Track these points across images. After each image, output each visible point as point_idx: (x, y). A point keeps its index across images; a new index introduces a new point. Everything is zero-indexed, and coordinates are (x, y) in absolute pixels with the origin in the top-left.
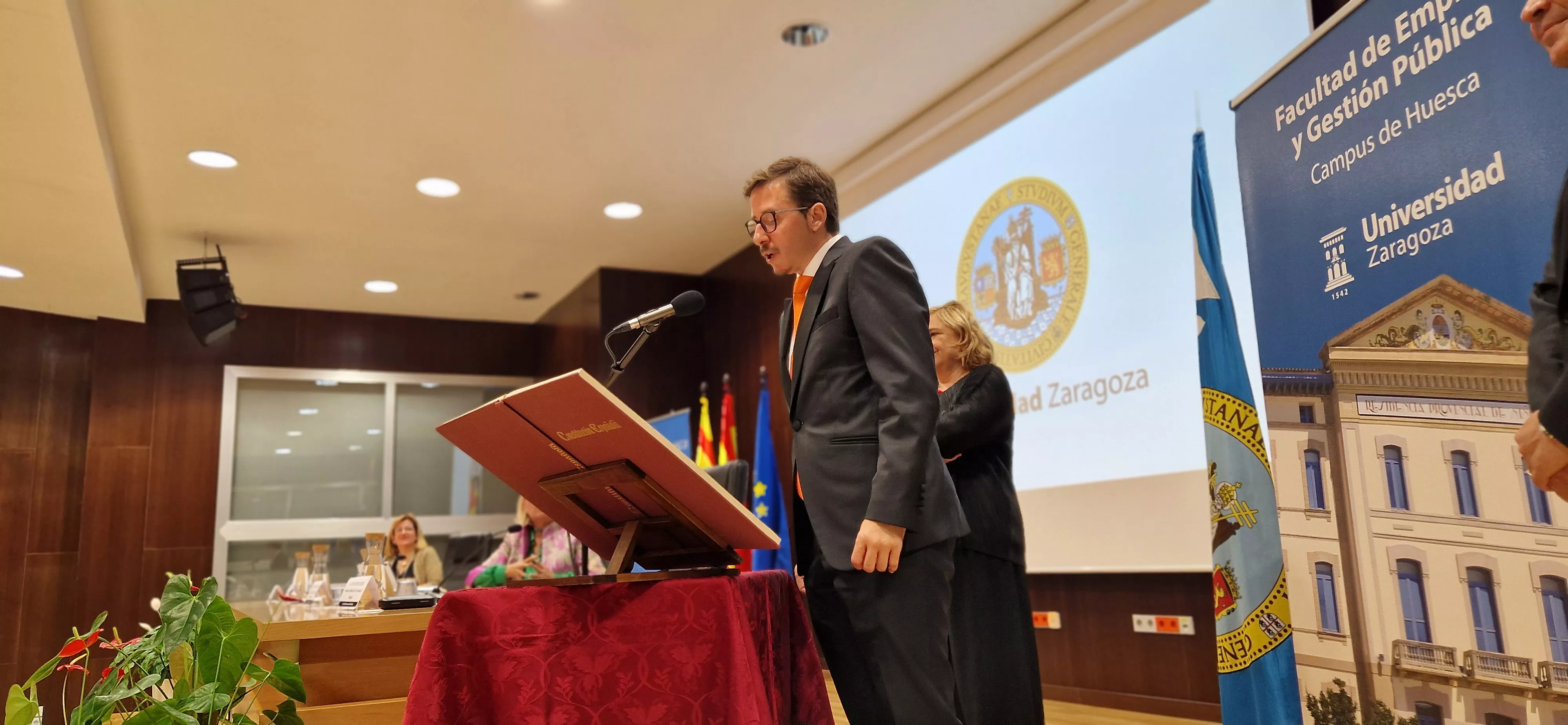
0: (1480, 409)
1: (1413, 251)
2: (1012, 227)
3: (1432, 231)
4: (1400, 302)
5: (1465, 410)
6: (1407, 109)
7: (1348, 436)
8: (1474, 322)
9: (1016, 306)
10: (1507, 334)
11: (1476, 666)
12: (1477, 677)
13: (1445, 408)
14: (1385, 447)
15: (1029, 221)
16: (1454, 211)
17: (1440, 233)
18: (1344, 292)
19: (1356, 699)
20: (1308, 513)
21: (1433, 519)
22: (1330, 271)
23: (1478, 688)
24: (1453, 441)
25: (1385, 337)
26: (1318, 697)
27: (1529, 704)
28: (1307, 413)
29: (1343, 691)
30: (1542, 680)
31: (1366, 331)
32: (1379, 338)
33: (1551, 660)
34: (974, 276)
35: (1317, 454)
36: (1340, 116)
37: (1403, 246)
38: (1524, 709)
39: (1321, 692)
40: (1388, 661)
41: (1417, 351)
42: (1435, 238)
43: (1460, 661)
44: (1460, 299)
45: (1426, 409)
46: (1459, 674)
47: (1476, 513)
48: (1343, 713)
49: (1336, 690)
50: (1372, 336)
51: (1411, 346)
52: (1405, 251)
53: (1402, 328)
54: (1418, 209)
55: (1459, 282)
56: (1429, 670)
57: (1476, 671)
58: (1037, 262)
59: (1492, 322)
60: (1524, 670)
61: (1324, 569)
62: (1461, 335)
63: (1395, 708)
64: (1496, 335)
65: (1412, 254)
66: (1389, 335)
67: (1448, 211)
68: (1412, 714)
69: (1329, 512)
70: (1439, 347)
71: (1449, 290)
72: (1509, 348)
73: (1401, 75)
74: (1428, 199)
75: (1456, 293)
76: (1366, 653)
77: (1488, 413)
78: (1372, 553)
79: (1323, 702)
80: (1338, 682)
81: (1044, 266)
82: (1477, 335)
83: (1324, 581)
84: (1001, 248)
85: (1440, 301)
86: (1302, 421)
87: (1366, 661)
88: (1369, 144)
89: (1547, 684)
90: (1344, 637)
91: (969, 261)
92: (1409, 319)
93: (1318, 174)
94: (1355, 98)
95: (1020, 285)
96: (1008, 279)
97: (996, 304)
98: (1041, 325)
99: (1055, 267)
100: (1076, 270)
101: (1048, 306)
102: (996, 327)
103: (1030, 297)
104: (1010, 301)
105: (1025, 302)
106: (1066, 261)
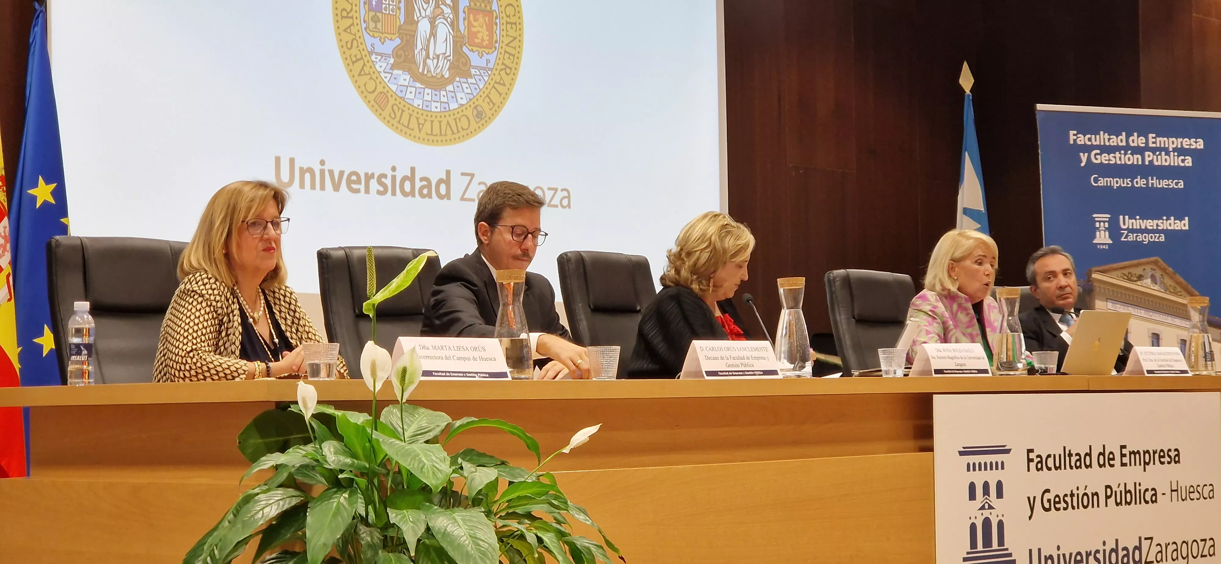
0: (1167, 317)
1: (1145, 241)
3: (1155, 237)
4: (1135, 262)
5: (1160, 316)
6: (1150, 178)
8: (1168, 281)
9: (428, 56)
10: (1180, 290)
13: (1151, 314)
16: (1165, 232)
17: (1159, 238)
18: (1106, 247)
22: (1098, 233)
24: (1153, 329)
25: (1126, 275)
31: (1116, 269)
32: (1123, 275)
37: (1140, 238)
41: (1142, 286)
42: (1156, 240)
44: (1164, 270)
45: (1143, 313)
50: (1119, 273)
51: (1139, 283)
52: (1141, 240)
53: (1135, 274)
54: (1150, 224)
55: (1164, 263)
58: (461, 15)
59: (1175, 283)
62: (1162, 285)
64: (1177, 289)
65: (1145, 243)
66: (1128, 275)
67: (1163, 231)
70: (1152, 287)
71: (1159, 264)
72: (1181, 296)
73: (1149, 161)
74: (1156, 222)
75: (1162, 267)
77: (1170, 319)
81: (470, 25)
82: (1169, 287)
85: (1155, 268)
88: (1129, 182)
92: (1138, 271)
93: (1096, 181)
94: (1123, 156)
95: (436, 32)
96: (419, 15)
97: (398, 41)
98: (459, 95)
99: (483, 34)
100: (509, 49)
101: (470, 76)
102: (396, 72)
103: (448, 54)
104: (419, 46)
105: (441, 56)
106: (498, 32)
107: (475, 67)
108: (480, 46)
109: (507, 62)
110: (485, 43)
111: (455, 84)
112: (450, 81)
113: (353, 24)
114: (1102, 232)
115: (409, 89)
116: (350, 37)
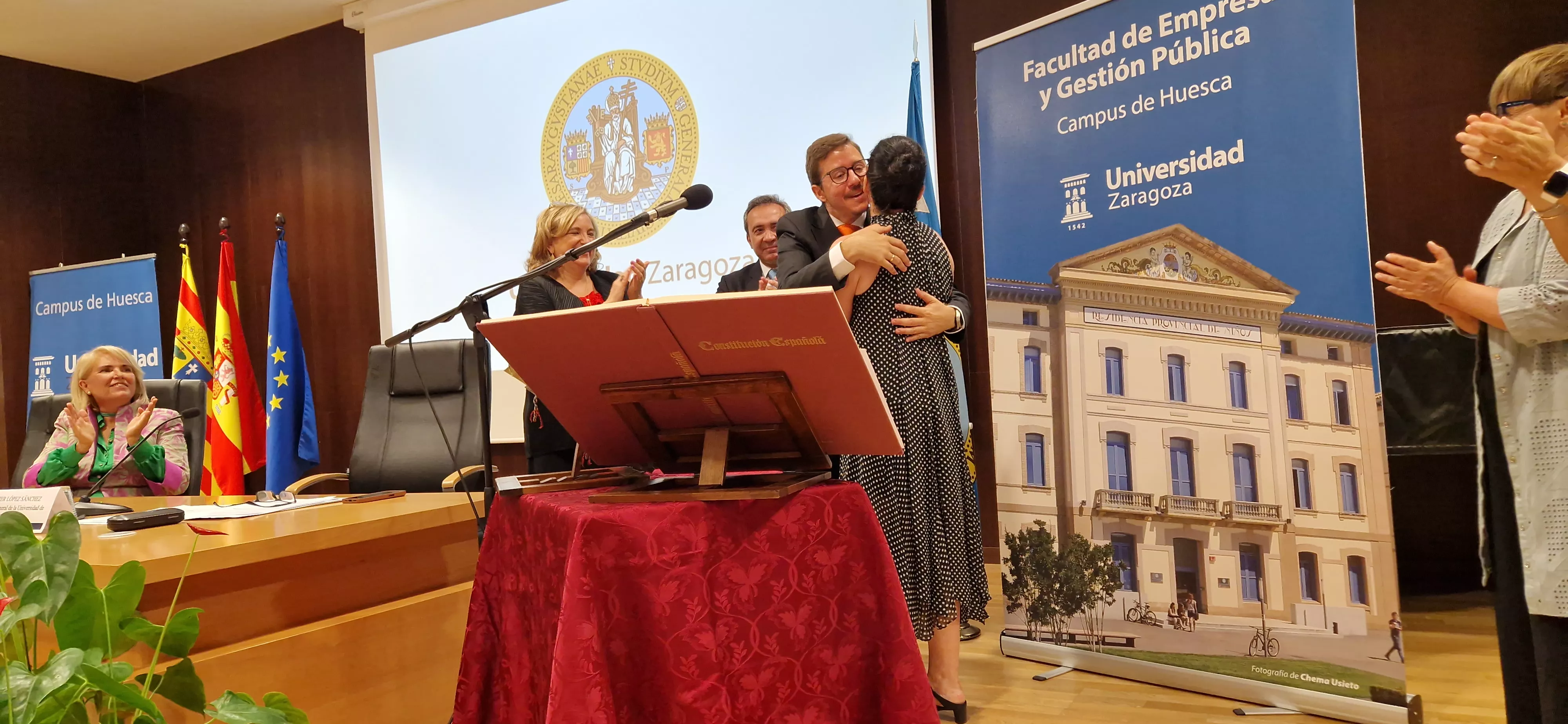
0: (1199, 325)
1: (1154, 202)
2: (613, 98)
3: (1173, 190)
4: (1135, 239)
5: (1185, 326)
6: (1162, 91)
7: (1072, 339)
8: (1200, 261)
9: (614, 180)
10: (1229, 274)
11: (1169, 506)
12: (1169, 514)
13: (1166, 323)
14: (1107, 349)
15: (633, 95)
16: (1195, 177)
17: (1180, 191)
18: (1081, 226)
19: (1055, 533)
20: (1021, 395)
21: (1145, 403)
22: (1068, 207)
23: (1170, 521)
24: (1171, 347)
25: (1118, 265)
26: (1017, 534)
27: (1212, 530)
28: (1030, 317)
29: (1042, 529)
30: (1226, 513)
31: (1099, 258)
32: (1111, 265)
33: (1234, 500)
34: (564, 143)
35: (1039, 351)
36: (1095, 83)
37: (1143, 198)
38: (1208, 534)
39: (1021, 531)
40: (1090, 505)
41: (1147, 278)
42: (1175, 195)
43: (1156, 502)
44: (1193, 244)
45: (1149, 323)
46: (1154, 512)
47: (1184, 399)
48: (1041, 544)
49: (1036, 528)
50: (1106, 263)
51: (1142, 274)
52: (1145, 201)
53: (1135, 261)
54: (1161, 171)
55: (1192, 230)
56: (1127, 510)
57: (1169, 509)
58: (641, 139)
59: (1217, 264)
60: (1211, 507)
61: (1035, 439)
62: (1188, 271)
63: (1092, 538)
64: (1220, 274)
65: (1151, 205)
66: (1122, 263)
67: (1189, 177)
68: (1108, 542)
69: (1045, 395)
70: (1167, 277)
71: (1182, 236)
72: (1230, 284)
73: (1159, 63)
74: (1173, 165)
75: (1188, 239)
76: (1069, 500)
77: (1205, 329)
78: (1085, 427)
79: (1022, 537)
80: (1037, 522)
81: (649, 144)
82: (1203, 272)
83: (1034, 447)
84: (597, 118)
85: (1173, 243)
86: (1024, 323)
87: (1068, 505)
88: (1120, 110)
89: (1230, 516)
90: (1050, 489)
91: (558, 126)
92: (1142, 254)
93: (1065, 126)
94: (1111, 71)
95: (620, 160)
96: (605, 151)
97: (591, 176)
98: (642, 203)
99: (661, 147)
100: (685, 153)
101: (652, 185)
102: (590, 199)
103: (631, 173)
104: (607, 174)
105: (625, 177)
106: (674, 142)
107: (655, 177)
108: (659, 158)
109: (685, 164)
110: (663, 155)
111: (639, 195)
112: (635, 193)
113: (556, 175)
114: (1076, 204)
115: (601, 209)
116: (555, 184)
